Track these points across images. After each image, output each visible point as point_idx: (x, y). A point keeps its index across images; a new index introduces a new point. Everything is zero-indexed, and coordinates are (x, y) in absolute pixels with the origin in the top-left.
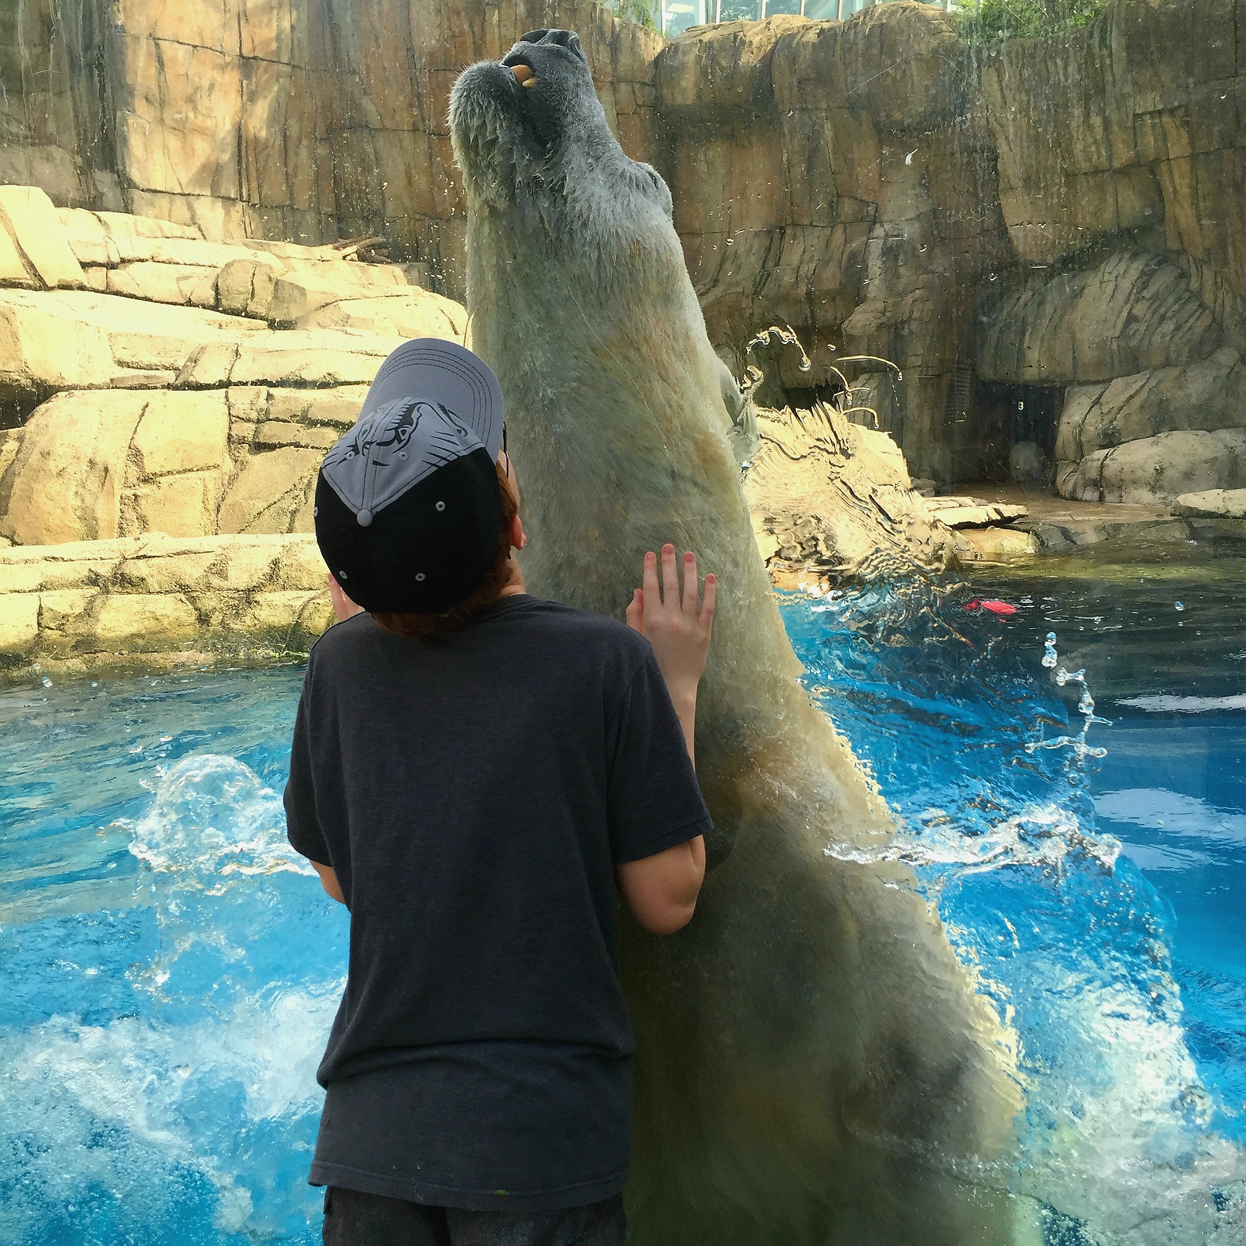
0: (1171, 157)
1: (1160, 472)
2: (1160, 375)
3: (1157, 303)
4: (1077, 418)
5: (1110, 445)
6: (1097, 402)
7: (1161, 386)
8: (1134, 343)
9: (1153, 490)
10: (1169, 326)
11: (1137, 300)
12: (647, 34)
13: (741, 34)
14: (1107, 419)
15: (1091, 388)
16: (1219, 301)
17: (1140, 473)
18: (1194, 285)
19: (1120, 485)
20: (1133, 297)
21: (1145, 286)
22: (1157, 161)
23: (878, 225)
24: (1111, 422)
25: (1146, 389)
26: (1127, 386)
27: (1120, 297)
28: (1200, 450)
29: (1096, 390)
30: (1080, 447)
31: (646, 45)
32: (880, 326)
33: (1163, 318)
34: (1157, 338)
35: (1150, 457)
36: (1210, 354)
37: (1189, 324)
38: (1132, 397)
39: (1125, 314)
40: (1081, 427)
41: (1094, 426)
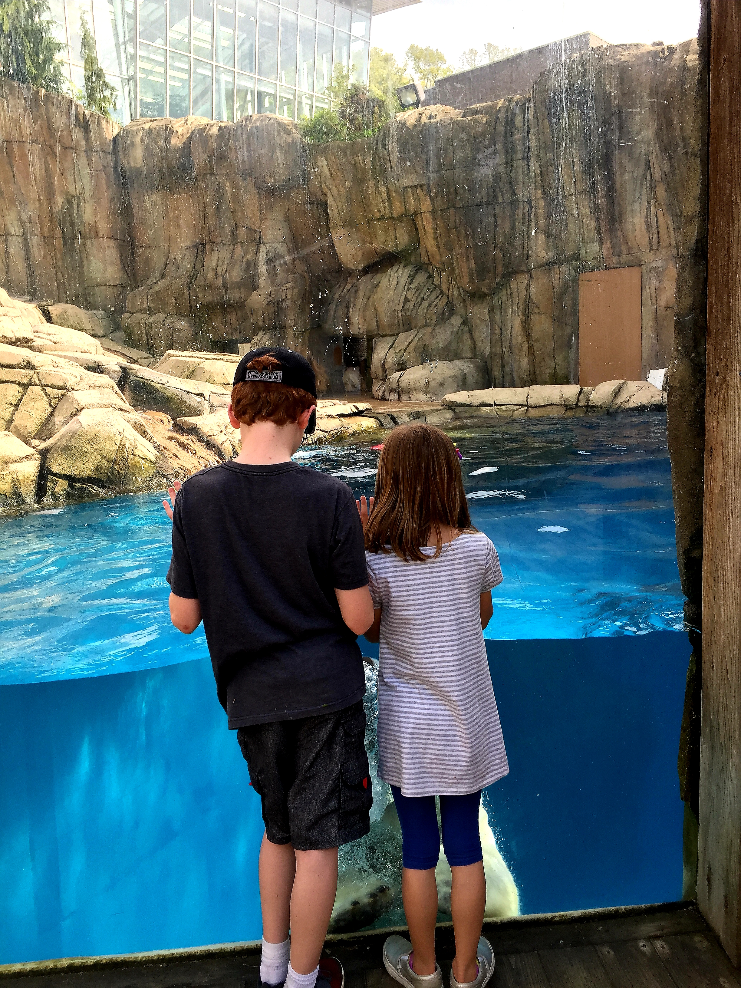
0: (423, 211)
1: (428, 383)
2: (423, 331)
3: (419, 291)
4: (382, 355)
5: (402, 369)
6: (391, 347)
7: (424, 337)
8: (408, 313)
9: (425, 393)
10: (426, 304)
11: (408, 289)
12: (107, 122)
13: (170, 126)
14: (399, 356)
15: (388, 338)
16: (451, 290)
17: (418, 385)
18: (437, 281)
19: (409, 391)
20: (406, 288)
21: (411, 282)
22: (416, 214)
23: (262, 245)
24: (401, 357)
25: (416, 339)
26: (407, 337)
27: (401, 288)
28: (447, 371)
29: (391, 340)
30: (384, 370)
31: (107, 129)
32: (268, 303)
33: (423, 299)
34: (420, 311)
35: (423, 375)
36: (448, 318)
37: (435, 303)
38: (410, 343)
39: (403, 297)
40: (385, 360)
41: (392, 359)
